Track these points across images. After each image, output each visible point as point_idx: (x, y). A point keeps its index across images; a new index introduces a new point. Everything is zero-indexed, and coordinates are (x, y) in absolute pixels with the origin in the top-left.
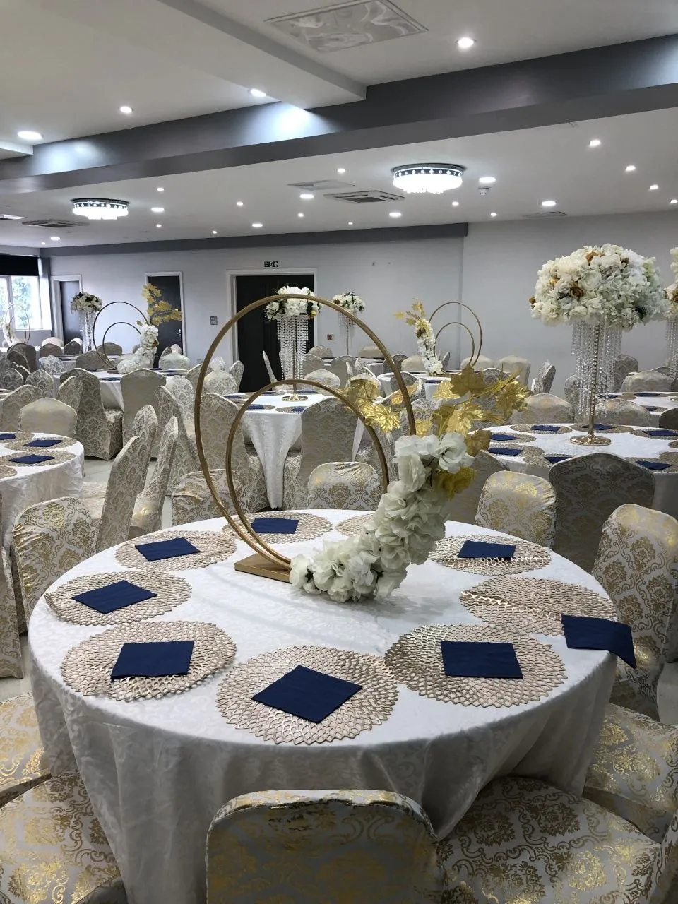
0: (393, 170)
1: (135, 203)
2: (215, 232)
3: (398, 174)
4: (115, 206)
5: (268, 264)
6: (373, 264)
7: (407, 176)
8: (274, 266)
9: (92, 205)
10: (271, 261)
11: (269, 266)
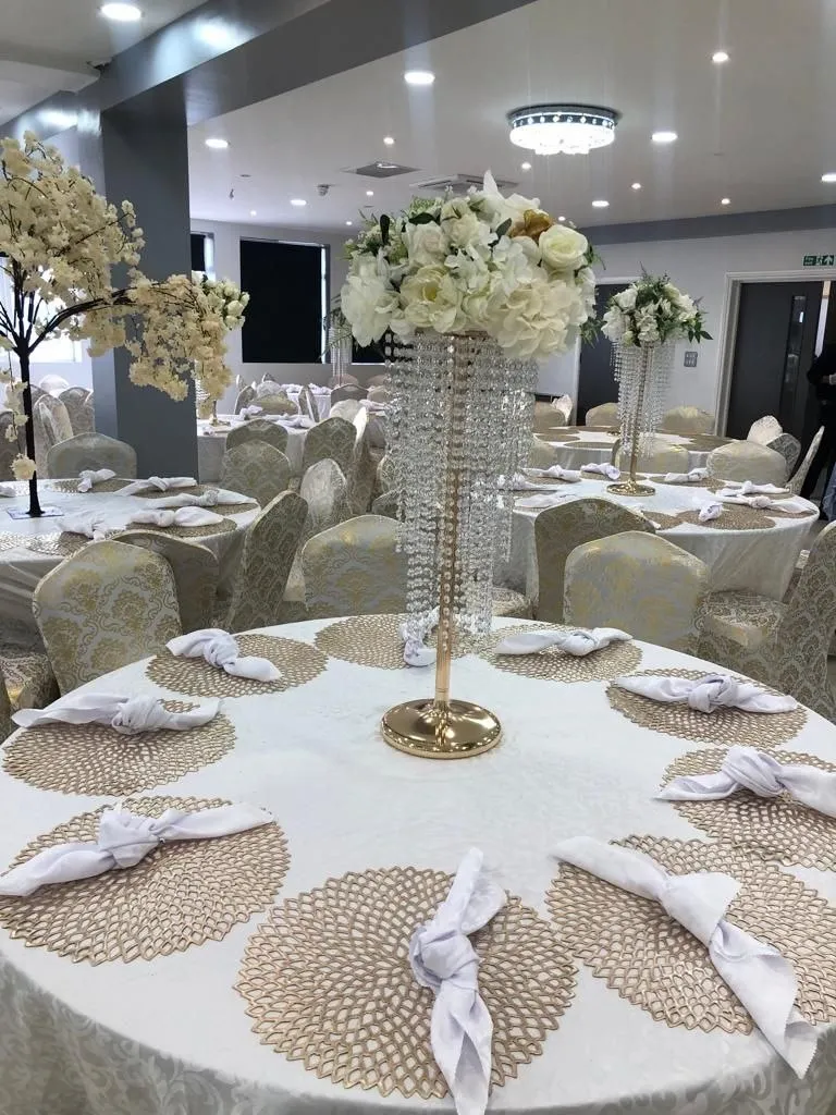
1: (629, 118)
2: (726, 201)
4: (594, 123)
5: (811, 261)
8: (824, 263)
10: (819, 255)
11: (814, 264)
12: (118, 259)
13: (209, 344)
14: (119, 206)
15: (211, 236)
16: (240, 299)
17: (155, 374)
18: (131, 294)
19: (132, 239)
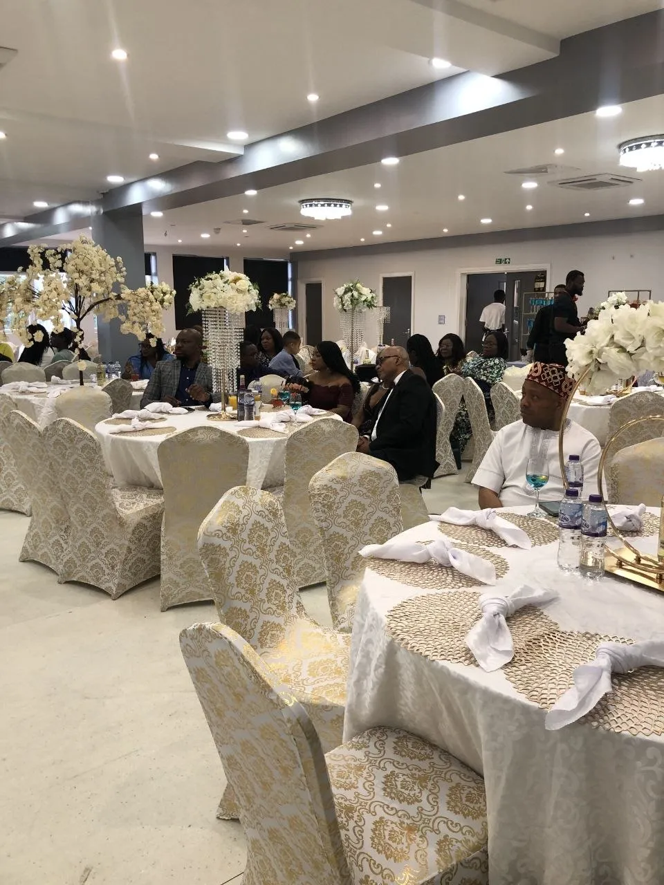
0: (620, 146)
1: (358, 202)
2: (445, 230)
3: (625, 150)
4: (338, 206)
5: (499, 261)
6: (613, 258)
7: (635, 152)
8: (506, 263)
9: (316, 205)
10: (503, 258)
11: (501, 263)
12: (115, 280)
13: (154, 316)
14: (115, 259)
15: (155, 254)
16: (171, 294)
17: (133, 327)
18: (122, 296)
19: (121, 272)
